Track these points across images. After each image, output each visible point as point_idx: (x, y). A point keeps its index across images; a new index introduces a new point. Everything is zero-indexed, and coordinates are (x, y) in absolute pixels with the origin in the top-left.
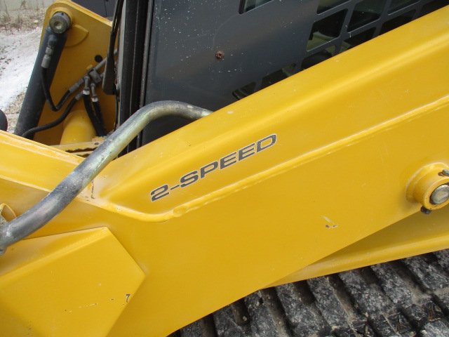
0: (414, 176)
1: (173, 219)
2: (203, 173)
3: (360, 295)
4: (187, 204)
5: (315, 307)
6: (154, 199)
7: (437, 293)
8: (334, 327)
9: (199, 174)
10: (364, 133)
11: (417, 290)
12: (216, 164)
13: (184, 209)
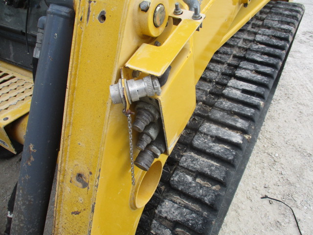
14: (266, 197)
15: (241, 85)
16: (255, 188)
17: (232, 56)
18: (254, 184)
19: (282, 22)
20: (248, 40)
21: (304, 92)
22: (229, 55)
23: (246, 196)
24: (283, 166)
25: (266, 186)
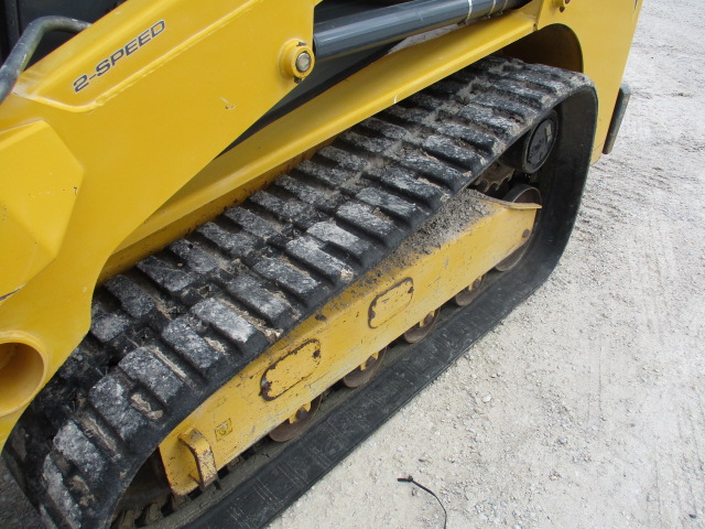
0: (280, 53)
1: (98, 108)
2: (113, 61)
3: (281, 210)
4: (106, 93)
5: (244, 231)
6: (77, 90)
7: (343, 186)
8: (266, 238)
9: (110, 62)
10: (230, 15)
11: (328, 191)
12: (122, 51)
13: (105, 98)
14: (410, 480)
15: (330, 235)
16: (397, 459)
17: (359, 174)
18: (401, 448)
19: (498, 111)
20: (411, 144)
21: (644, 270)
22: (353, 171)
23: (369, 469)
24: (487, 423)
25: (423, 458)
